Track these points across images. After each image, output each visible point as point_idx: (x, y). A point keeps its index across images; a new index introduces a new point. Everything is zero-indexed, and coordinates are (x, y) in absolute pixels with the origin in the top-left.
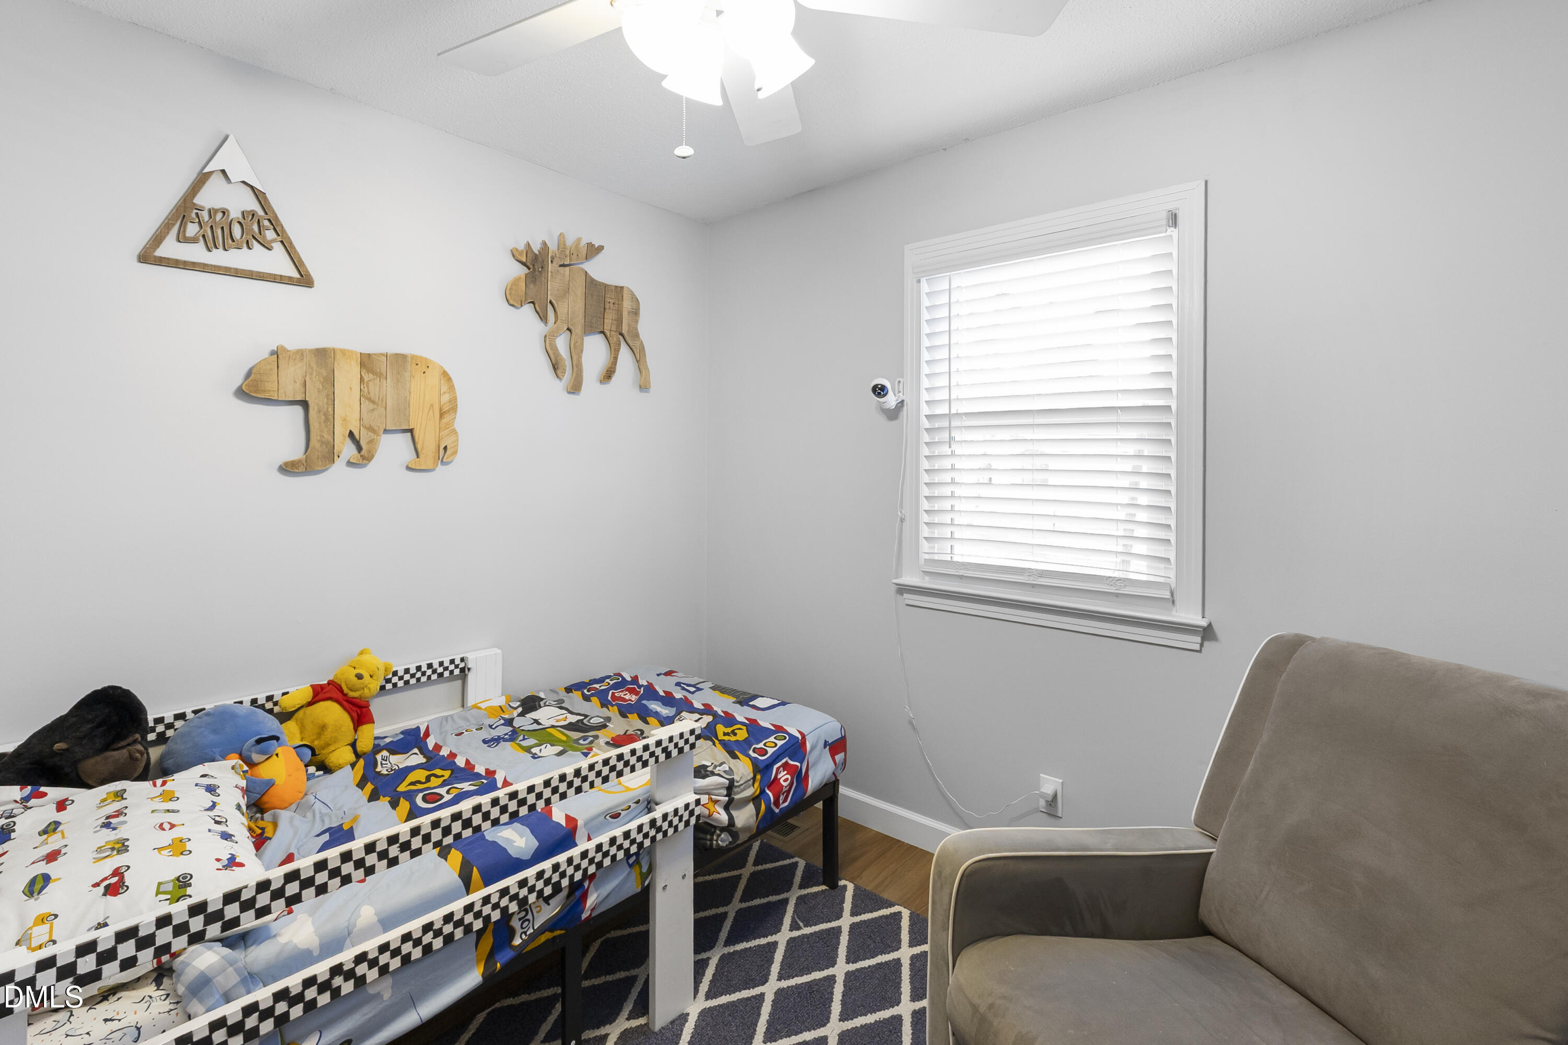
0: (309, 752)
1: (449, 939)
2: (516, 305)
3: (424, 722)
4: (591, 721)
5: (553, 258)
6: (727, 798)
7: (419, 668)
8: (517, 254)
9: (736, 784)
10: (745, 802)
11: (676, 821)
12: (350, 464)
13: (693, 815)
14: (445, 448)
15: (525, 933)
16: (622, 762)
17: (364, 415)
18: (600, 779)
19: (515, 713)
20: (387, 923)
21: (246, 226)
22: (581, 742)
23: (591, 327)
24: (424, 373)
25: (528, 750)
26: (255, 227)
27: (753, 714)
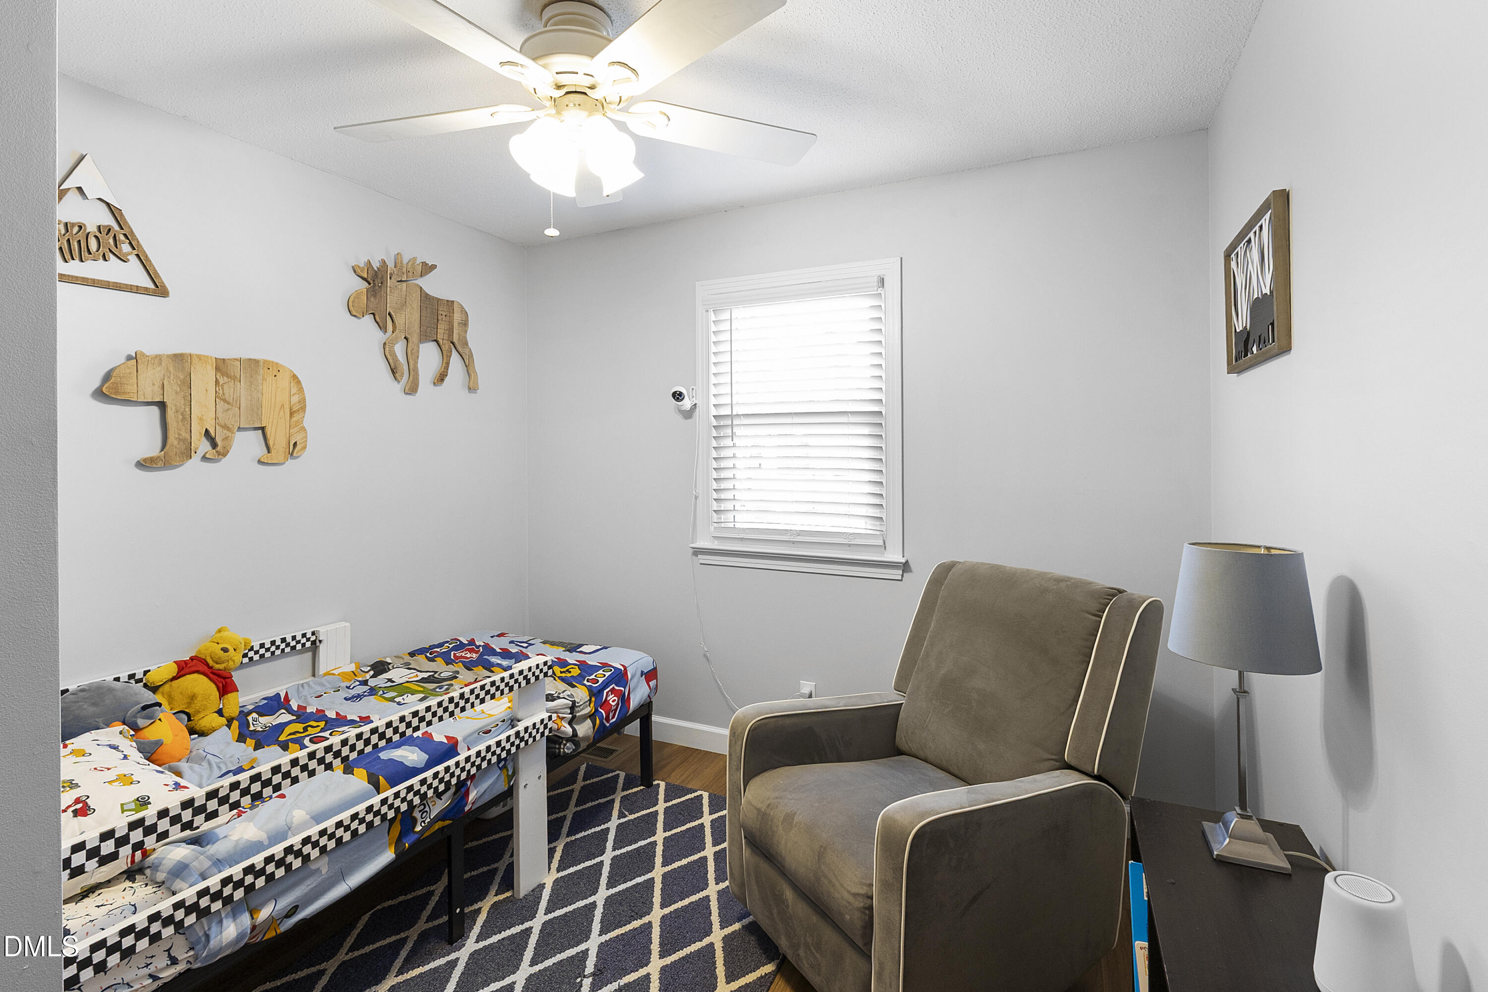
0: (185, 717)
1: (370, 825)
2: (358, 315)
3: (283, 689)
4: (441, 675)
5: (391, 275)
6: (571, 716)
7: (273, 643)
8: (358, 270)
9: (577, 705)
10: (584, 718)
11: (534, 732)
12: (204, 458)
13: (547, 728)
14: (295, 444)
15: (424, 822)
16: (494, 687)
17: (220, 415)
18: (478, 700)
19: (368, 676)
20: (318, 818)
21: (103, 240)
22: (438, 690)
23: (426, 336)
24: (275, 376)
25: (392, 700)
26: (111, 241)
27: (582, 657)
